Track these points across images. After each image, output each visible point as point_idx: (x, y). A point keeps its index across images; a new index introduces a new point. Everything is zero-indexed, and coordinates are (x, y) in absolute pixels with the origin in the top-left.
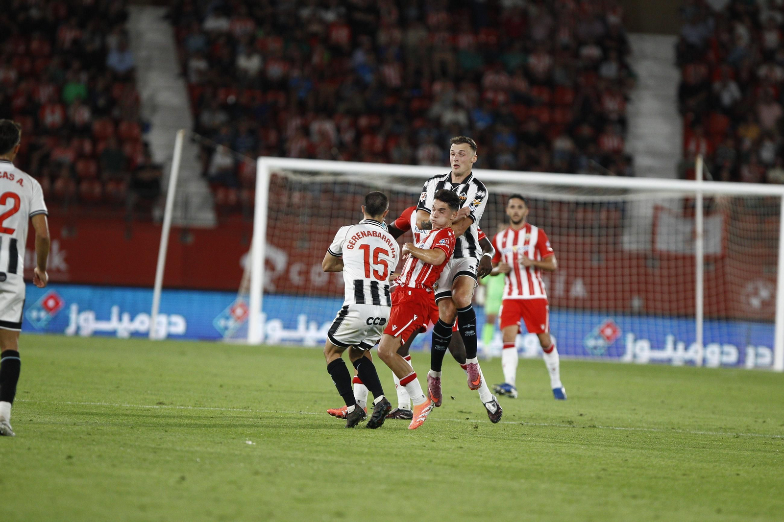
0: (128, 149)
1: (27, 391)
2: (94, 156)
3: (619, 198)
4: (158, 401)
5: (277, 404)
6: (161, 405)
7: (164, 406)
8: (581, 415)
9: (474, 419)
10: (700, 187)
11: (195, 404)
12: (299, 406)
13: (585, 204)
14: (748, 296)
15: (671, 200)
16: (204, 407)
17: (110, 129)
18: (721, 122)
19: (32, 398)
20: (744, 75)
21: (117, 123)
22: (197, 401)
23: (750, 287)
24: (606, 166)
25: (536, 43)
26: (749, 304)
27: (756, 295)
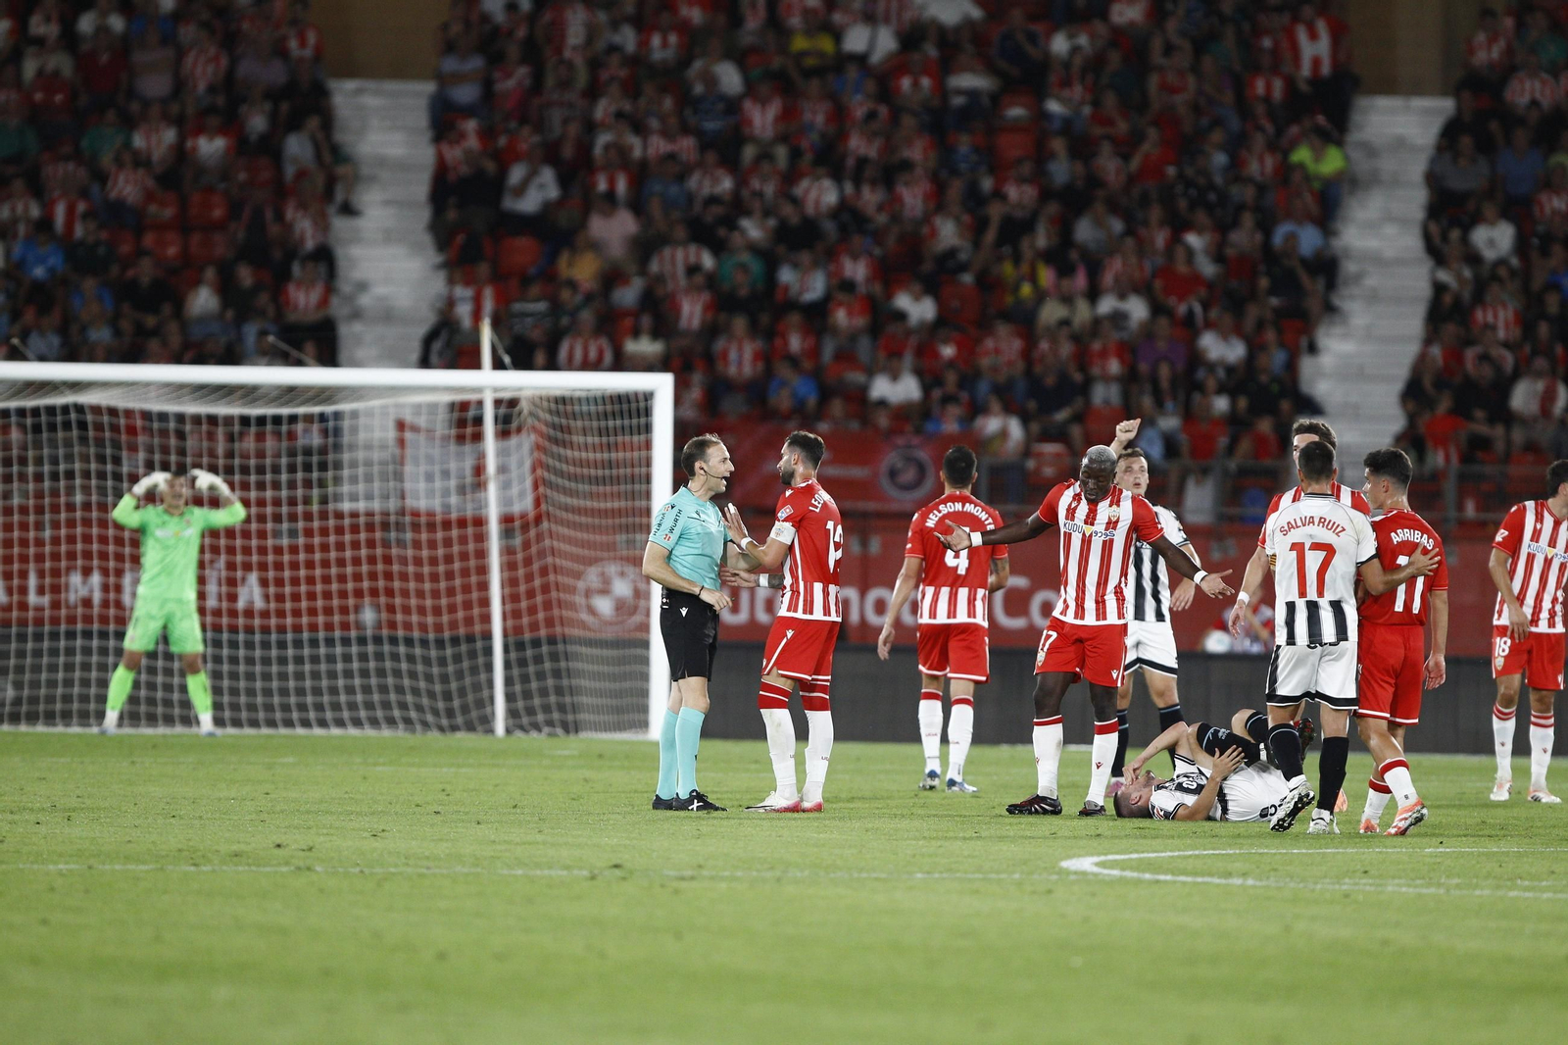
3: (329, 409)
8: (279, 846)
10: (488, 382)
13: (261, 420)
14: (588, 593)
15: (432, 408)
18: (523, 250)
20: (568, 152)
23: (592, 576)
24: (298, 346)
25: (146, 103)
26: (592, 611)
27: (605, 591)
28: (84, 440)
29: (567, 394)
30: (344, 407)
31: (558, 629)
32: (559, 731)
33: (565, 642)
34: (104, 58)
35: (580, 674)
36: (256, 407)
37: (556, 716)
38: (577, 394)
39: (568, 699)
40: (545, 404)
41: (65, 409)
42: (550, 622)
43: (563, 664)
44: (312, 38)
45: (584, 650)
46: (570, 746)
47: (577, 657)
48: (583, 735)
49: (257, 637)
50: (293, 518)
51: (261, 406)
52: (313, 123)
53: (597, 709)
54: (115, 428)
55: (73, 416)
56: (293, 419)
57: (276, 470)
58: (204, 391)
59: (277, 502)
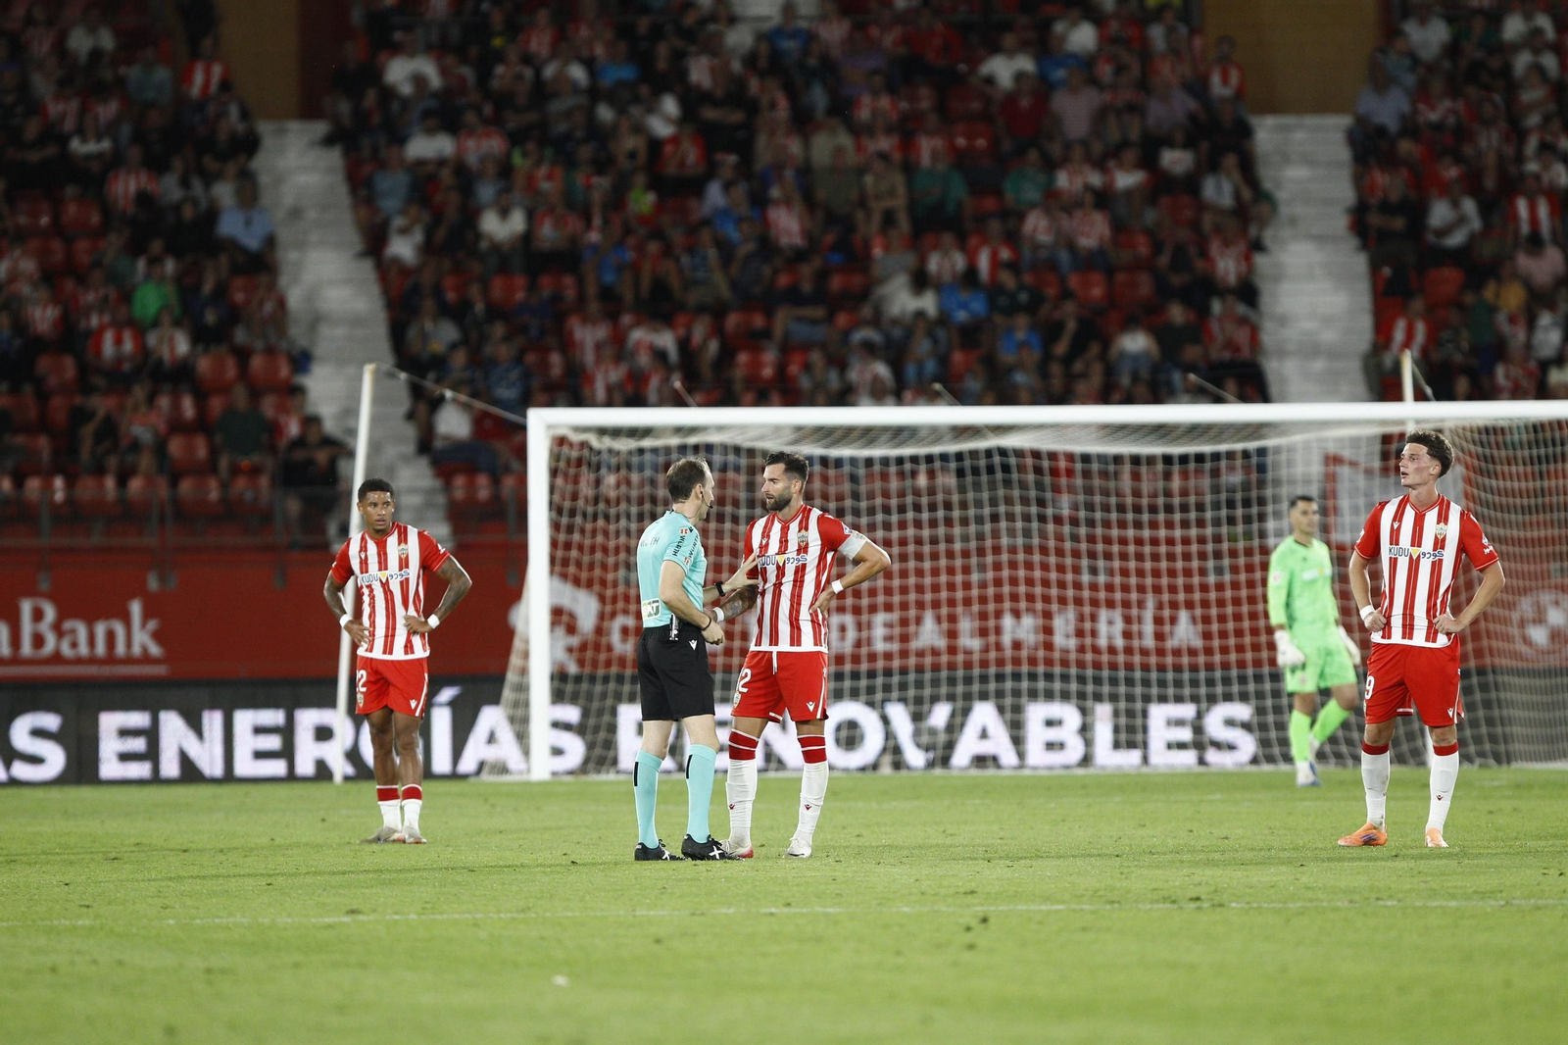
0: (268, 406)
1: (87, 903)
2: (202, 424)
3: (1252, 445)
4: (349, 908)
5: (588, 898)
6: (353, 916)
7: (361, 917)
9: (982, 905)
10: (1411, 413)
11: (423, 909)
12: (630, 900)
13: (1184, 459)
14: (1522, 624)
15: (1355, 442)
16: (441, 913)
17: (231, 371)
18: (1447, 281)
19: (97, 916)
20: (1489, 182)
21: (243, 355)
22: (426, 902)
23: (1526, 606)
24: (1219, 383)
25: (1068, 146)
26: (1526, 640)
27: (1540, 619)
28: (1007, 483)
29: (1489, 423)
30: (1269, 443)
31: (1488, 660)
32: (1492, 761)
33: (1494, 672)
34: (1025, 103)
35: (1511, 704)
36: (1179, 445)
37: (1487, 746)
38: (1502, 423)
39: (1499, 730)
40: (1468, 434)
41: (989, 453)
42: (1479, 653)
43: (1493, 695)
44: (1234, 77)
45: (1516, 680)
46: (1503, 775)
47: (1507, 687)
48: (1515, 765)
49: (1186, 676)
50: (1218, 555)
51: (1183, 445)
52: (1230, 160)
53: (1529, 740)
54: (1038, 470)
55: (997, 459)
56: (1216, 456)
57: (1200, 507)
58: (1125, 432)
59: (1202, 540)
